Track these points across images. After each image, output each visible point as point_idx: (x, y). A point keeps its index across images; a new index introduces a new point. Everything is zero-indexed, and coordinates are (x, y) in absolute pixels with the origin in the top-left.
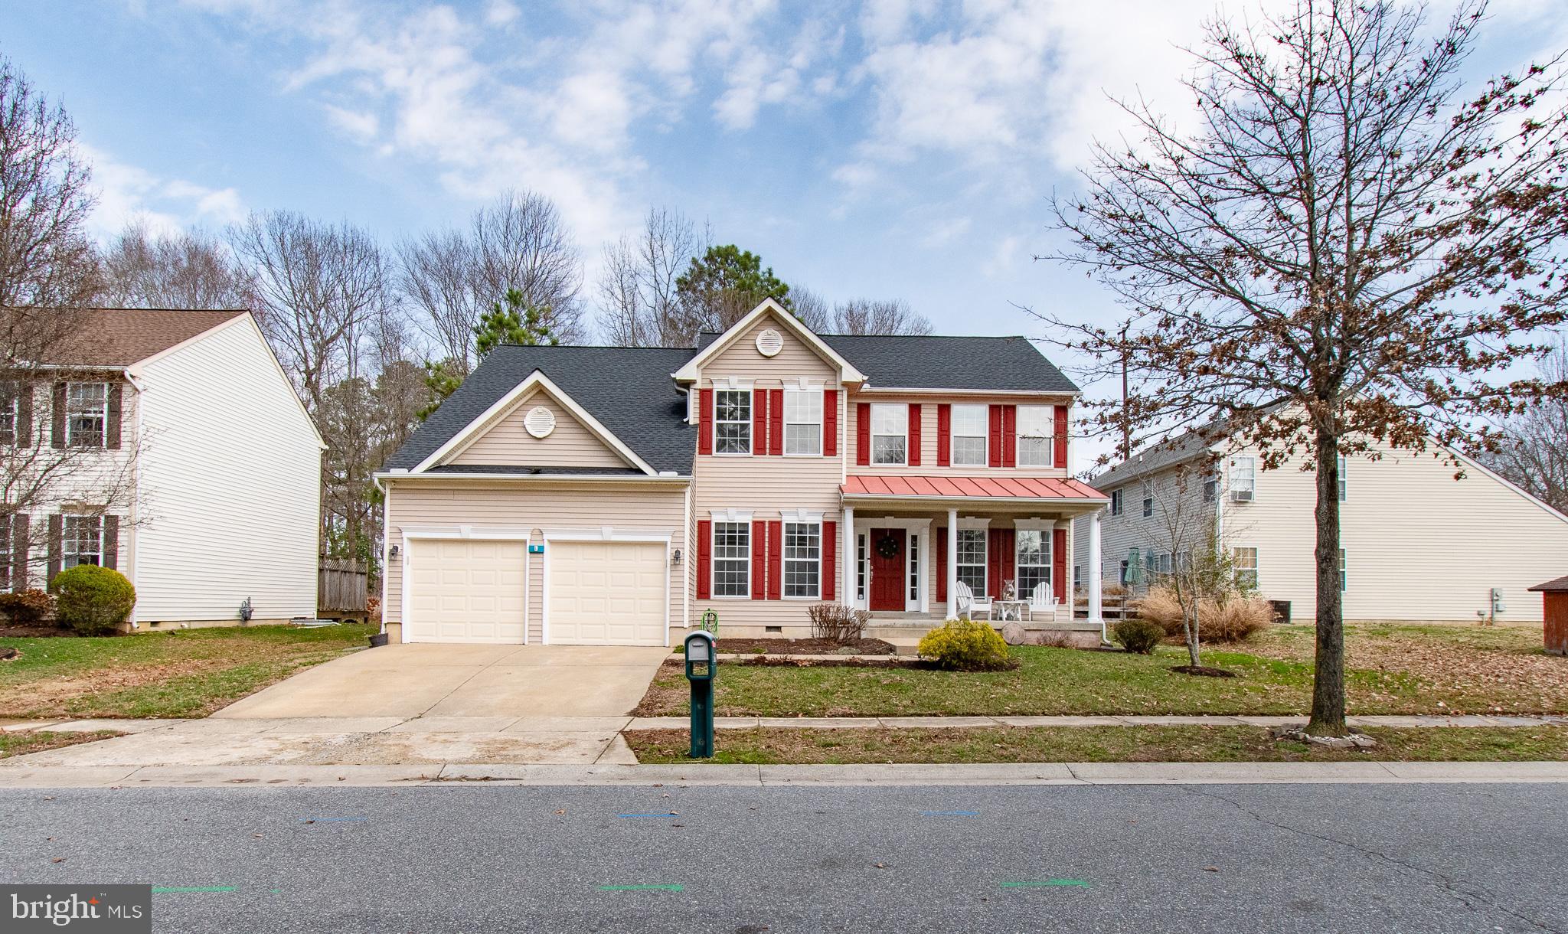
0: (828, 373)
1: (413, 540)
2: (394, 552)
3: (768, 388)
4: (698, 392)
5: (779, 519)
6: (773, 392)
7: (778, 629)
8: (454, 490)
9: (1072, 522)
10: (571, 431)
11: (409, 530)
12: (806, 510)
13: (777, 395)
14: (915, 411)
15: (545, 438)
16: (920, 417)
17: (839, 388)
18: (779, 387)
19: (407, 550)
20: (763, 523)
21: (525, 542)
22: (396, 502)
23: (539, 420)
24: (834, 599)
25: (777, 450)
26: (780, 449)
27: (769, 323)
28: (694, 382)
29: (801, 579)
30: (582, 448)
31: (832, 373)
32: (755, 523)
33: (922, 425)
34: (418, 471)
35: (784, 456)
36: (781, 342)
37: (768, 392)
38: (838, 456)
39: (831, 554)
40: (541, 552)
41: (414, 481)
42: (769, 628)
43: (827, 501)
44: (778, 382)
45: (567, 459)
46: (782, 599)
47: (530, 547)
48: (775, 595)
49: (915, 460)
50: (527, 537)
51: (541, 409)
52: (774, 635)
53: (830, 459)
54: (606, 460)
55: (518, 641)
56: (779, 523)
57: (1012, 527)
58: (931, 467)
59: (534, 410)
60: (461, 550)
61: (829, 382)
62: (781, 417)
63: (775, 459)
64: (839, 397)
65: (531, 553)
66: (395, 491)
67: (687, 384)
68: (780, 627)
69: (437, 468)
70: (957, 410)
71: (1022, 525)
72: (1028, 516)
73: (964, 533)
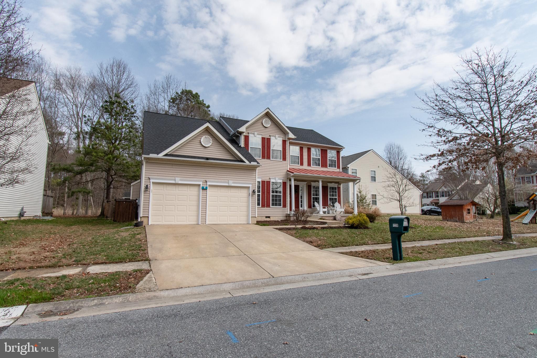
0: (283, 134)
1: (153, 183)
2: (147, 187)
3: (266, 137)
4: (244, 136)
6: (267, 139)
7: (269, 217)
8: (172, 164)
10: (217, 145)
11: (153, 179)
12: (278, 178)
13: (269, 140)
14: (301, 149)
15: (208, 147)
16: (303, 150)
17: (287, 139)
18: (269, 137)
19: (152, 187)
20: (265, 181)
21: (199, 185)
22: (147, 167)
23: (206, 141)
25: (269, 158)
26: (270, 157)
27: (266, 116)
28: (243, 132)
29: (276, 200)
30: (221, 152)
31: (285, 135)
32: (262, 181)
33: (304, 153)
34: (161, 155)
35: (271, 160)
36: (270, 123)
38: (286, 161)
39: (285, 192)
40: (206, 189)
41: (158, 159)
42: (266, 217)
43: (283, 175)
44: (269, 136)
45: (216, 155)
46: (271, 207)
47: (202, 187)
48: (268, 206)
49: (302, 164)
50: (201, 183)
51: (207, 136)
52: (268, 219)
53: (284, 162)
54: (230, 157)
55: (195, 223)
56: (270, 182)
57: (327, 186)
58: (306, 166)
59: (204, 137)
61: (284, 138)
63: (268, 161)
64: (287, 142)
65: (202, 189)
66: (147, 163)
67: (241, 133)
69: (166, 155)
70: (313, 150)
71: (330, 185)
72: (331, 182)
73: (314, 187)
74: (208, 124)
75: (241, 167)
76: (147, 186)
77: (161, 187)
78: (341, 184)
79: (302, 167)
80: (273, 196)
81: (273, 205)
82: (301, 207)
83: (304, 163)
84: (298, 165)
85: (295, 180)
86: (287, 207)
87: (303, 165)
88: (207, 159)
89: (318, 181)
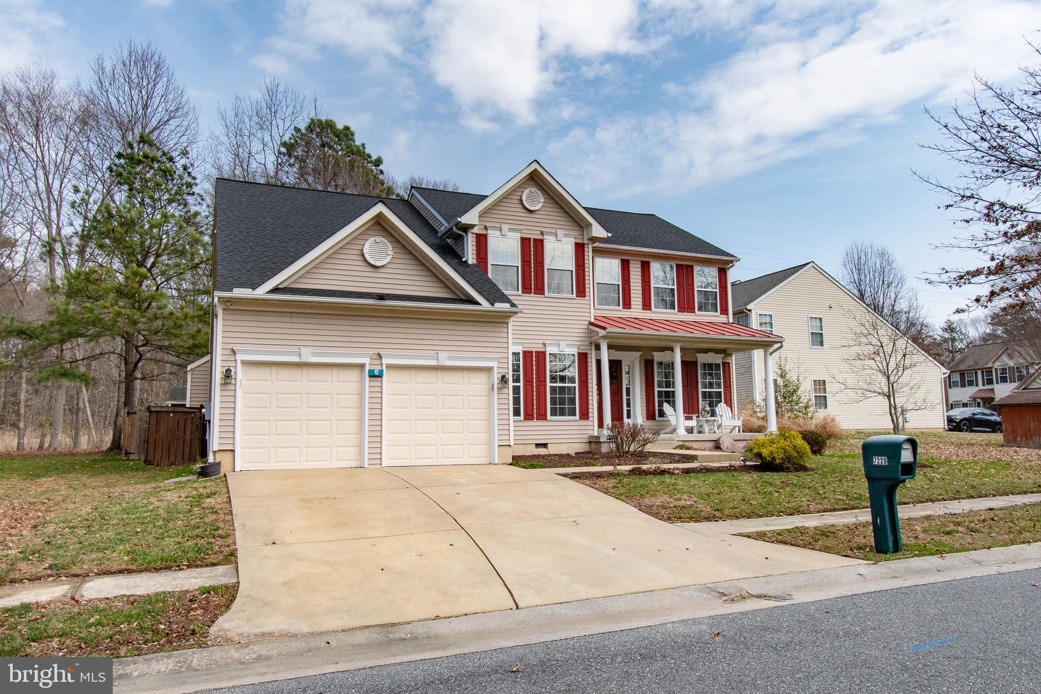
0: (576, 228)
1: (245, 363)
2: (228, 374)
3: (532, 237)
4: (475, 236)
5: (543, 350)
6: (535, 240)
7: (545, 445)
9: (733, 356)
10: (406, 262)
12: (566, 342)
13: (539, 243)
14: (625, 265)
15: (382, 266)
16: (629, 269)
17: (586, 242)
18: (540, 237)
19: (240, 374)
20: (531, 352)
21: (362, 366)
22: (227, 323)
23: (377, 250)
24: (588, 419)
25: (540, 290)
26: (543, 289)
27: (531, 183)
28: (472, 226)
29: (562, 401)
30: (417, 278)
31: (579, 228)
32: (525, 353)
33: (631, 277)
34: (262, 292)
35: (546, 296)
36: (542, 200)
37: (532, 240)
38: (587, 298)
39: (585, 380)
40: (380, 376)
41: (256, 301)
42: (538, 445)
43: (579, 335)
44: (539, 233)
46: (548, 419)
47: (369, 371)
48: (542, 416)
49: (627, 305)
50: (366, 361)
51: (379, 239)
52: (542, 451)
53: (581, 300)
54: (438, 290)
55: (354, 464)
56: (544, 353)
57: (695, 360)
58: (637, 310)
59: (372, 240)
60: (296, 373)
61: (578, 237)
62: (543, 263)
63: (539, 297)
64: (586, 249)
65: (370, 376)
66: (227, 312)
67: (466, 228)
68: (547, 444)
69: (275, 290)
70: (655, 267)
71: (702, 358)
72: (706, 351)
73: (660, 364)
74: (380, 208)
75: (470, 315)
76: (228, 371)
77: (264, 373)
78: (731, 355)
79: (627, 313)
80: (553, 389)
81: (554, 413)
82: (629, 416)
83: (632, 303)
84: (617, 308)
85: (610, 347)
86: (591, 419)
87: (630, 308)
88: (381, 297)
89: (671, 349)
